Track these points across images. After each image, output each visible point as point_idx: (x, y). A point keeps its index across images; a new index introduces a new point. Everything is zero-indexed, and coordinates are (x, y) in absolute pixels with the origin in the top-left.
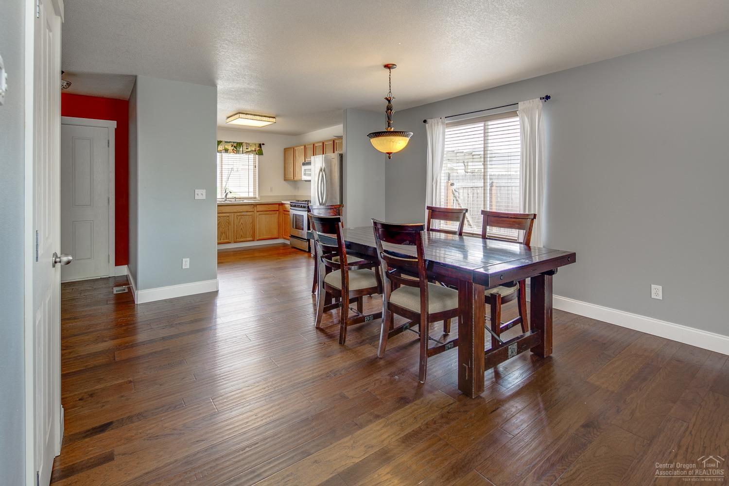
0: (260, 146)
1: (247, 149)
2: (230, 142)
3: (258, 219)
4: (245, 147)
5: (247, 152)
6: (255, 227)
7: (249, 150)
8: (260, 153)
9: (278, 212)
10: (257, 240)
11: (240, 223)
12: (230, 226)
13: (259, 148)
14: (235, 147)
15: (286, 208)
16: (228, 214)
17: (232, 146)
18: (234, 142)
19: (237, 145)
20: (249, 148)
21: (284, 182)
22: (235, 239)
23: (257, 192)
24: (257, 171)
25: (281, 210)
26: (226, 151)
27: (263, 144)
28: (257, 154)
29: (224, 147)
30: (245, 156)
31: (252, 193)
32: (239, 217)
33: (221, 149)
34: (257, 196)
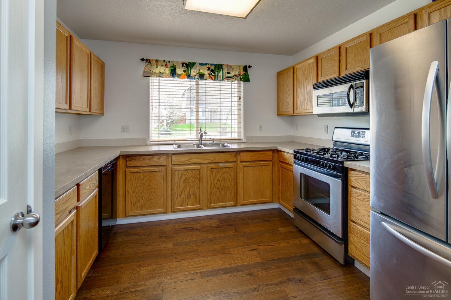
0: (246, 68)
1: (228, 73)
2: (206, 64)
3: (242, 174)
4: (225, 71)
5: (228, 78)
6: (239, 186)
7: (231, 75)
8: (246, 79)
9: (271, 163)
10: (242, 205)
11: (216, 180)
12: (201, 185)
13: (244, 72)
14: (212, 71)
15: (284, 159)
16: (198, 166)
17: (208, 70)
18: (211, 65)
19: (215, 67)
20: (232, 73)
21: (277, 117)
22: (209, 204)
23: (242, 132)
24: (242, 104)
25: (276, 159)
26: (202, 76)
27: (250, 67)
28: (241, 80)
29: (198, 71)
30: (227, 84)
31: (236, 134)
32: (215, 170)
33: (195, 74)
34: (242, 137)
